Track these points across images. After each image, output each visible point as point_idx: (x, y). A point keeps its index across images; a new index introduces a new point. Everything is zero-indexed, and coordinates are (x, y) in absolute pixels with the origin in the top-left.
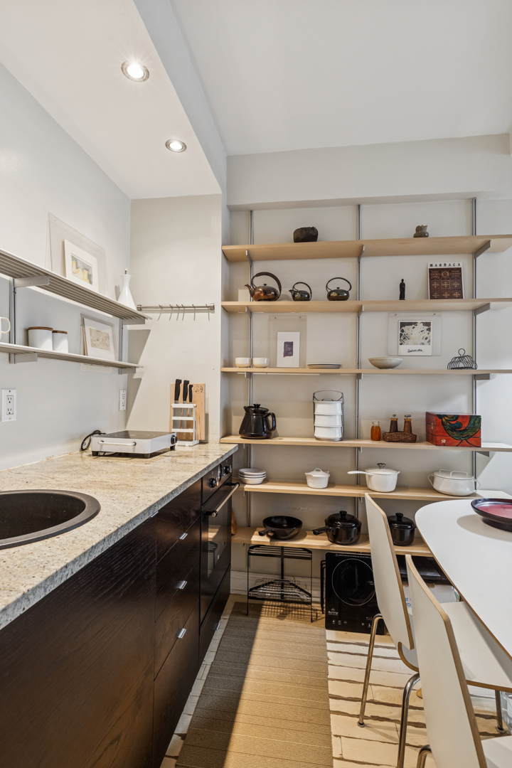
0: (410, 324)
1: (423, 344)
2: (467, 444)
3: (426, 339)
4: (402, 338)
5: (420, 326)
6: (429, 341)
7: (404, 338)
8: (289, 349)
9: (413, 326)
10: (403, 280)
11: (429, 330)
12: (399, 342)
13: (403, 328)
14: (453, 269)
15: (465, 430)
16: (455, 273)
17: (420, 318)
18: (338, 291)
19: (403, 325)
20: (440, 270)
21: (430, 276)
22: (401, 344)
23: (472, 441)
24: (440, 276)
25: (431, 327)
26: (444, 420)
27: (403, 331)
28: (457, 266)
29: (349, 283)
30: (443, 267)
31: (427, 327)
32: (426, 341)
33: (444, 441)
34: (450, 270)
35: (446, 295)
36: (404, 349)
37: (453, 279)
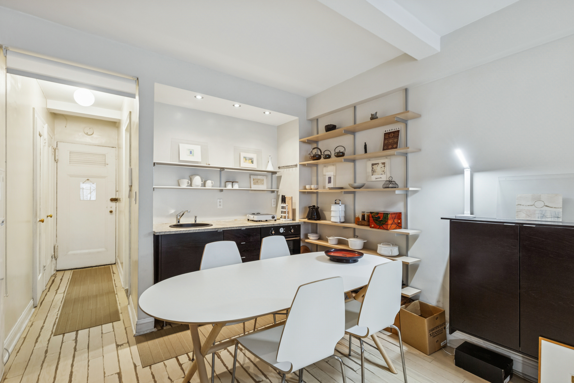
0: (376, 164)
1: (382, 174)
2: (382, 228)
3: (383, 171)
4: (373, 172)
5: (381, 165)
6: (385, 173)
7: (374, 172)
8: (330, 180)
9: (377, 165)
10: (365, 143)
11: (384, 166)
12: (371, 174)
13: (373, 167)
14: (395, 131)
15: (381, 220)
16: (396, 134)
17: (380, 161)
18: (340, 152)
19: (373, 165)
20: (389, 133)
21: (384, 137)
22: (372, 175)
23: (384, 226)
24: (389, 137)
25: (386, 165)
26: (373, 214)
27: (373, 168)
28: (397, 130)
29: (344, 147)
30: (391, 131)
31: (384, 165)
32: (383, 173)
33: (373, 226)
34: (394, 132)
35: (390, 147)
36: (373, 178)
37: (395, 137)
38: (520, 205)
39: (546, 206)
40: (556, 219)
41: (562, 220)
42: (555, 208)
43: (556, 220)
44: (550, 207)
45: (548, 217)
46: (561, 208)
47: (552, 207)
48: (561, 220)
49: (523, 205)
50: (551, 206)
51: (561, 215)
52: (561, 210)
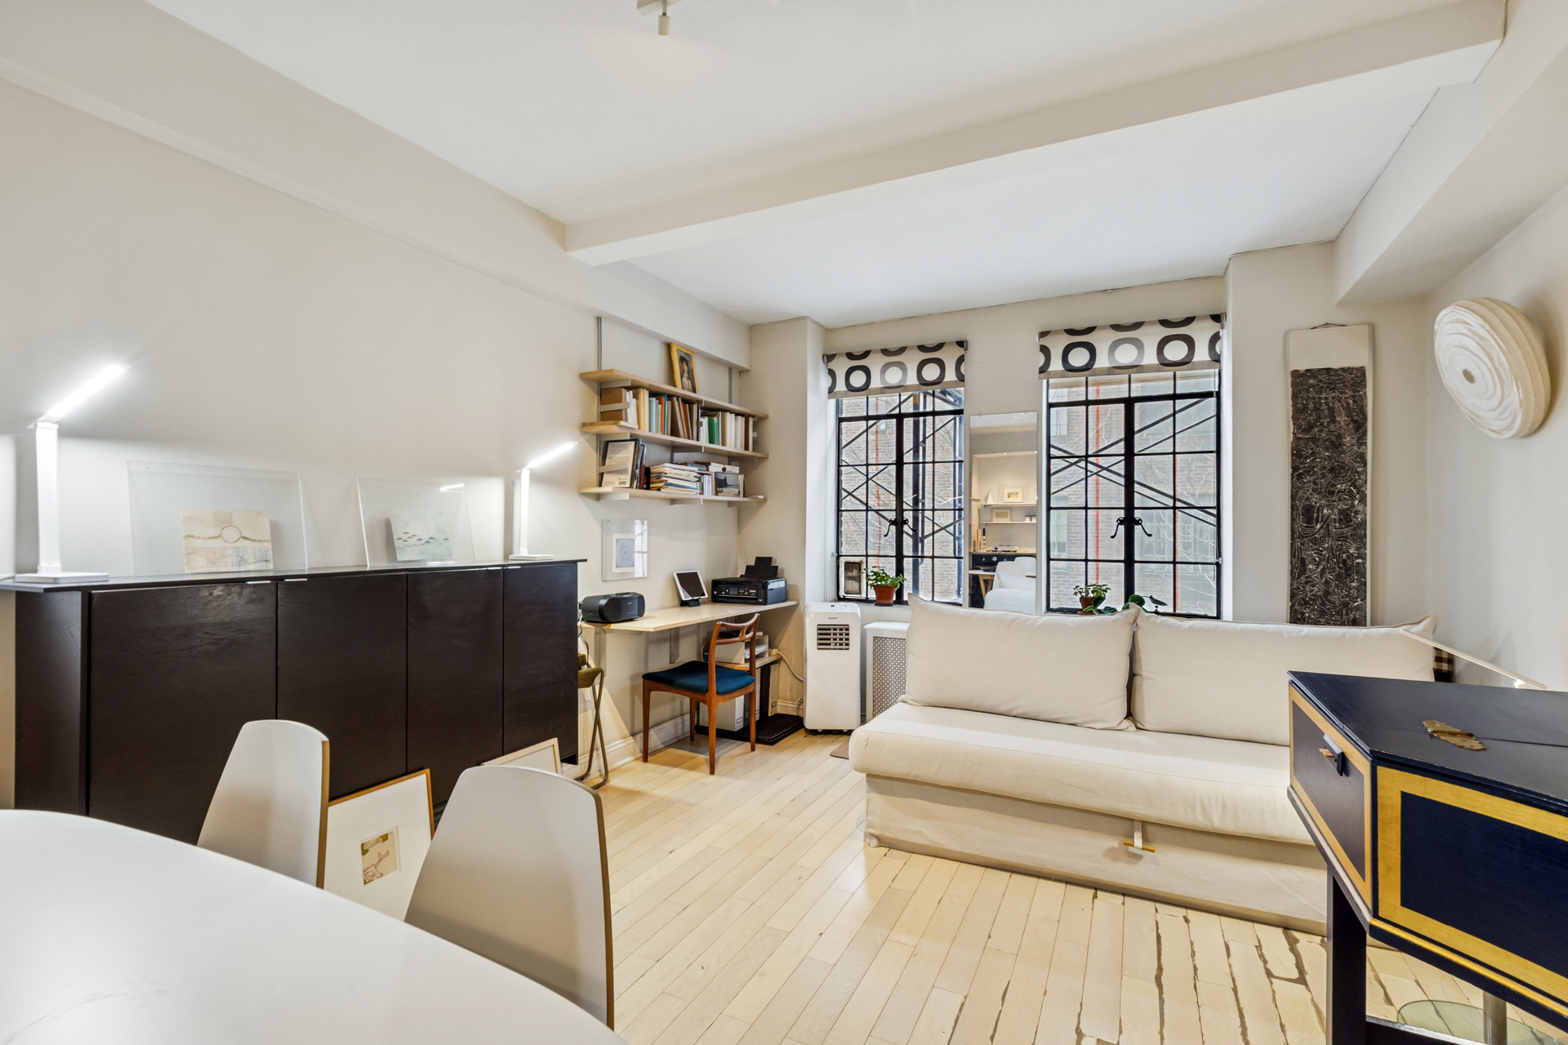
38: (192, 537)
39: (244, 538)
40: (264, 564)
41: (274, 566)
42: (259, 541)
43: (263, 566)
44: (251, 540)
45: (250, 561)
46: (268, 541)
47: (254, 540)
48: (272, 567)
49: (198, 538)
50: (253, 538)
51: (270, 557)
52: (269, 545)
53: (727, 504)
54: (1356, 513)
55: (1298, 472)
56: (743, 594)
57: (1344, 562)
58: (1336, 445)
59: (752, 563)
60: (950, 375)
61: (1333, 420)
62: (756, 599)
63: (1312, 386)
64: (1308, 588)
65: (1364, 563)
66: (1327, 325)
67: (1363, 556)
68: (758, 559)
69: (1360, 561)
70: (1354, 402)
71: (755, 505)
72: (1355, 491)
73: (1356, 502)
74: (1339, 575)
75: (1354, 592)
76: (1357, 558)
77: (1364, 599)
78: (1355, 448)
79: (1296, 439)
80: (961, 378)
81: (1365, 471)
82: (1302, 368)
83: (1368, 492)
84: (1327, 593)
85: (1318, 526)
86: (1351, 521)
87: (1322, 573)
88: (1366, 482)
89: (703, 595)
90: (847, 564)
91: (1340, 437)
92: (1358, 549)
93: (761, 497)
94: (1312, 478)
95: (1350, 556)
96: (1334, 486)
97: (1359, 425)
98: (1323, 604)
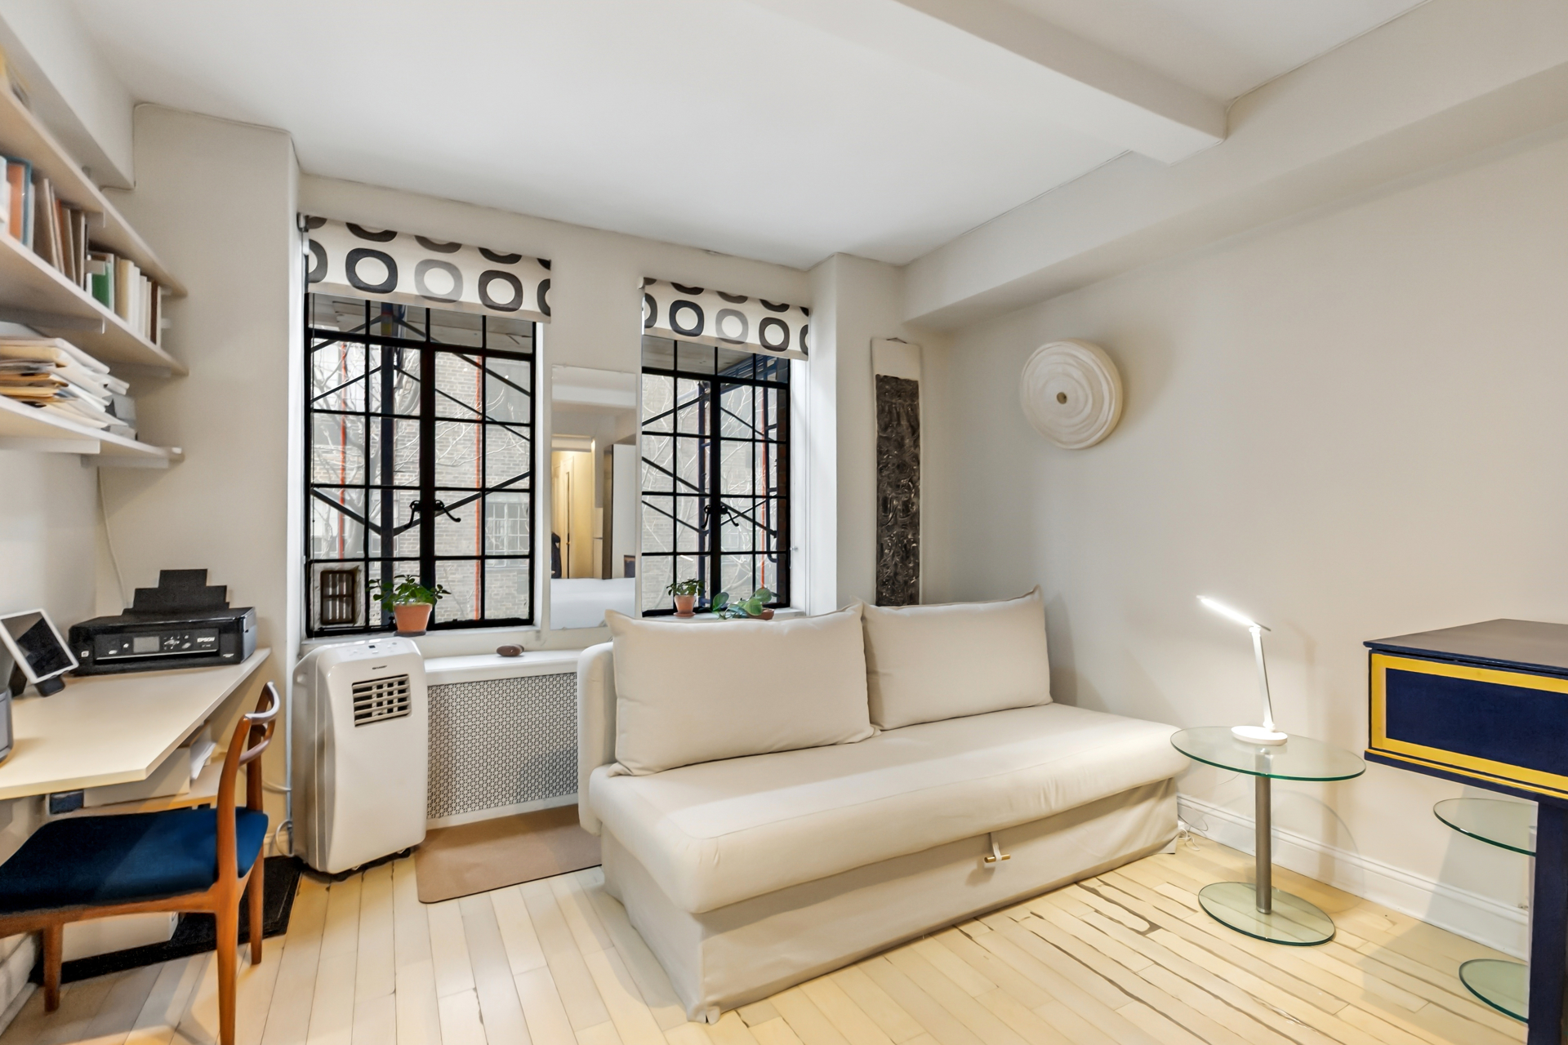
53: (78, 461)
54: (913, 504)
55: (881, 467)
56: (177, 647)
57: (905, 546)
58: (900, 445)
59: (153, 583)
60: (530, 303)
61: (899, 424)
62: (217, 654)
63: (887, 391)
64: (885, 571)
65: (917, 547)
66: (895, 339)
67: (916, 541)
68: (165, 575)
69: (914, 545)
70: (912, 410)
71: (165, 465)
72: (911, 485)
73: (913, 495)
74: (902, 558)
75: (911, 571)
76: (914, 542)
77: (917, 577)
78: (912, 449)
79: (879, 437)
80: (546, 310)
81: (919, 469)
82: (883, 374)
83: (921, 487)
84: (896, 574)
85: (891, 516)
86: (909, 511)
87: (893, 556)
88: (919, 478)
89: (70, 664)
90: (324, 574)
91: (903, 438)
92: (914, 535)
93: (177, 450)
94: (888, 472)
95: (909, 541)
96: (900, 480)
97: (915, 429)
98: (893, 584)
